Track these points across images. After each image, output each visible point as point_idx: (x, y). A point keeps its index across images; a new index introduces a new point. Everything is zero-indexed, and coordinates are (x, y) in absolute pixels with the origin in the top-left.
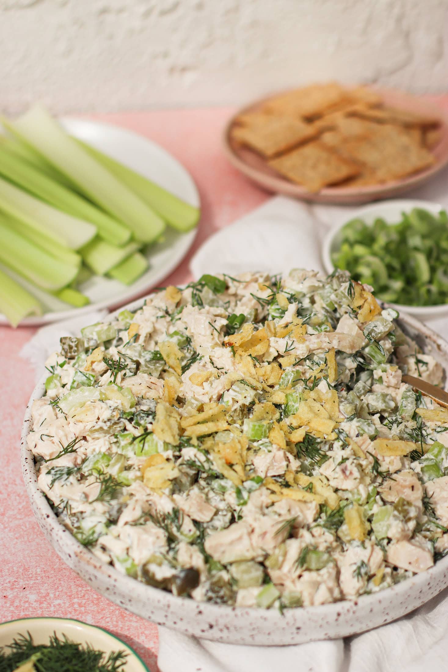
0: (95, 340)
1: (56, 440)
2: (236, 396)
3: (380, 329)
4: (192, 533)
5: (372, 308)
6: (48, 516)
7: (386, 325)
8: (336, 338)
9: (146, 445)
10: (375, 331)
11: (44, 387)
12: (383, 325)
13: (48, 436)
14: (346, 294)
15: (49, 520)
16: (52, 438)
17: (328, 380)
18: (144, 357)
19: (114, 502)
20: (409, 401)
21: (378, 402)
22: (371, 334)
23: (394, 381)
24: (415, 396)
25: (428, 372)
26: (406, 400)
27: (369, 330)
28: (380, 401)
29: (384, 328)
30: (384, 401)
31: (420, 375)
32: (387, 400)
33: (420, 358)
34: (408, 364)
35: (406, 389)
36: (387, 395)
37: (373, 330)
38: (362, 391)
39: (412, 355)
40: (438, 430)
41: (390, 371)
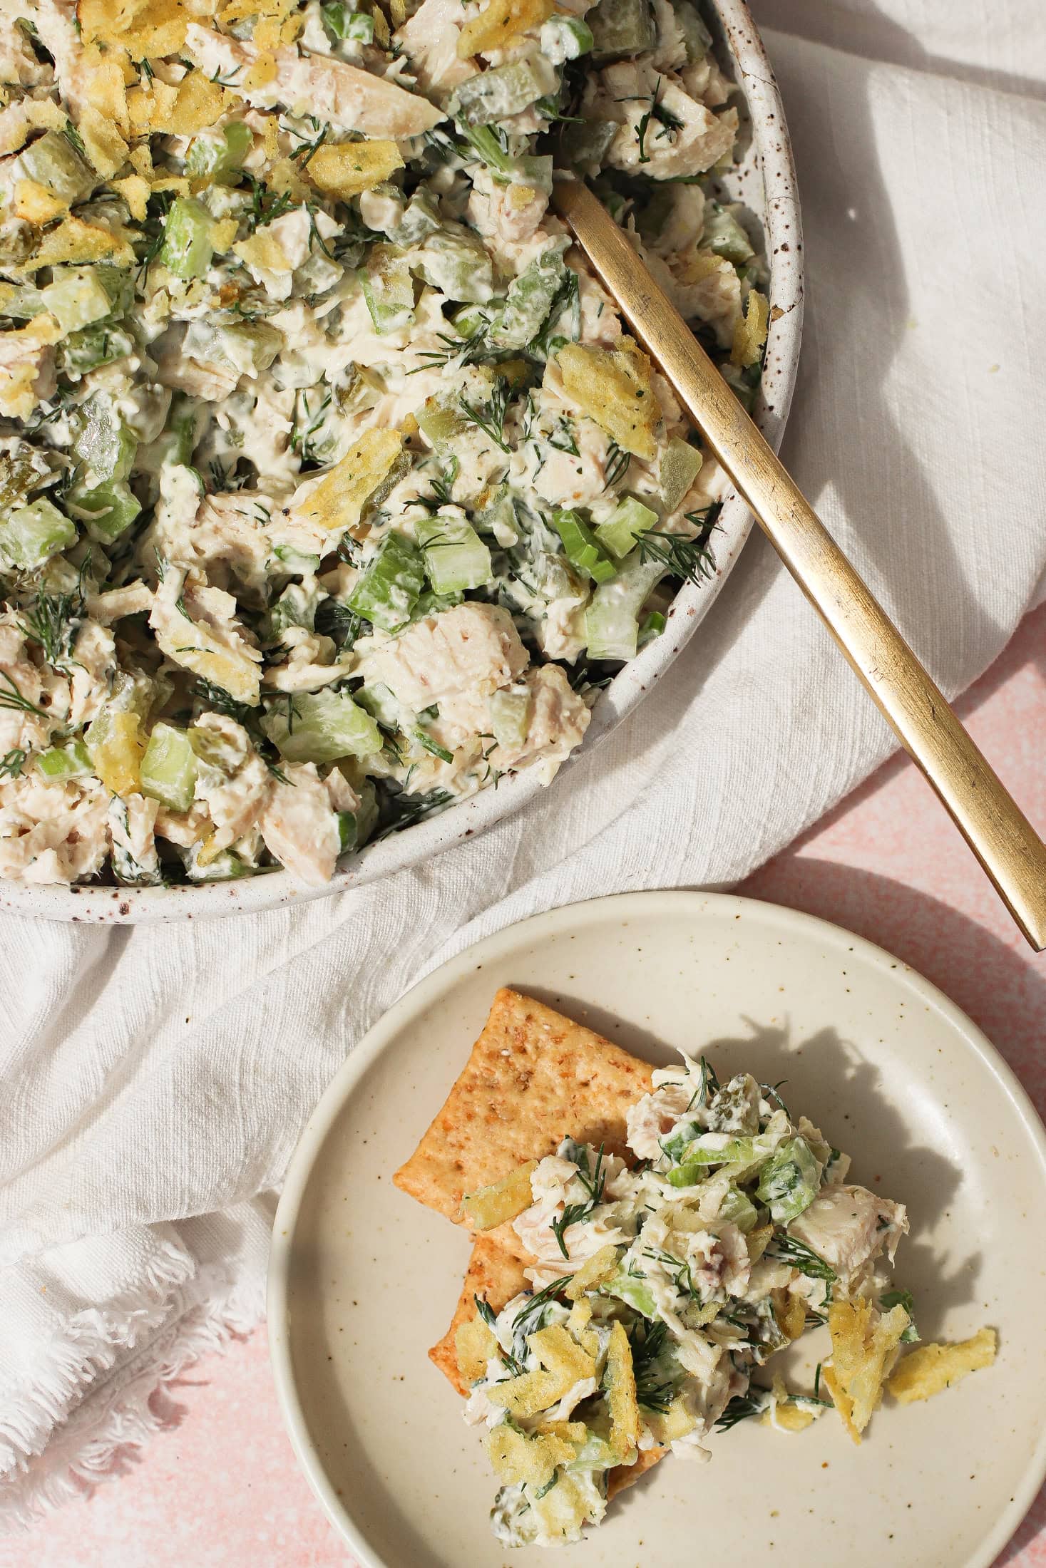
3: (498, 106)
5: (515, 11)
7: (523, 96)
8: (360, 98)
10: (482, 107)
12: (513, 93)
20: (528, 305)
21: (447, 277)
22: (468, 113)
23: (511, 231)
24: (557, 284)
25: (675, 152)
26: (521, 299)
27: (467, 100)
28: (452, 281)
29: (511, 104)
30: (464, 283)
31: (644, 160)
32: (472, 279)
33: (666, 103)
34: (623, 121)
35: (543, 257)
36: (477, 267)
37: (476, 102)
38: (417, 236)
39: (641, 99)
40: (559, 437)
41: (508, 205)
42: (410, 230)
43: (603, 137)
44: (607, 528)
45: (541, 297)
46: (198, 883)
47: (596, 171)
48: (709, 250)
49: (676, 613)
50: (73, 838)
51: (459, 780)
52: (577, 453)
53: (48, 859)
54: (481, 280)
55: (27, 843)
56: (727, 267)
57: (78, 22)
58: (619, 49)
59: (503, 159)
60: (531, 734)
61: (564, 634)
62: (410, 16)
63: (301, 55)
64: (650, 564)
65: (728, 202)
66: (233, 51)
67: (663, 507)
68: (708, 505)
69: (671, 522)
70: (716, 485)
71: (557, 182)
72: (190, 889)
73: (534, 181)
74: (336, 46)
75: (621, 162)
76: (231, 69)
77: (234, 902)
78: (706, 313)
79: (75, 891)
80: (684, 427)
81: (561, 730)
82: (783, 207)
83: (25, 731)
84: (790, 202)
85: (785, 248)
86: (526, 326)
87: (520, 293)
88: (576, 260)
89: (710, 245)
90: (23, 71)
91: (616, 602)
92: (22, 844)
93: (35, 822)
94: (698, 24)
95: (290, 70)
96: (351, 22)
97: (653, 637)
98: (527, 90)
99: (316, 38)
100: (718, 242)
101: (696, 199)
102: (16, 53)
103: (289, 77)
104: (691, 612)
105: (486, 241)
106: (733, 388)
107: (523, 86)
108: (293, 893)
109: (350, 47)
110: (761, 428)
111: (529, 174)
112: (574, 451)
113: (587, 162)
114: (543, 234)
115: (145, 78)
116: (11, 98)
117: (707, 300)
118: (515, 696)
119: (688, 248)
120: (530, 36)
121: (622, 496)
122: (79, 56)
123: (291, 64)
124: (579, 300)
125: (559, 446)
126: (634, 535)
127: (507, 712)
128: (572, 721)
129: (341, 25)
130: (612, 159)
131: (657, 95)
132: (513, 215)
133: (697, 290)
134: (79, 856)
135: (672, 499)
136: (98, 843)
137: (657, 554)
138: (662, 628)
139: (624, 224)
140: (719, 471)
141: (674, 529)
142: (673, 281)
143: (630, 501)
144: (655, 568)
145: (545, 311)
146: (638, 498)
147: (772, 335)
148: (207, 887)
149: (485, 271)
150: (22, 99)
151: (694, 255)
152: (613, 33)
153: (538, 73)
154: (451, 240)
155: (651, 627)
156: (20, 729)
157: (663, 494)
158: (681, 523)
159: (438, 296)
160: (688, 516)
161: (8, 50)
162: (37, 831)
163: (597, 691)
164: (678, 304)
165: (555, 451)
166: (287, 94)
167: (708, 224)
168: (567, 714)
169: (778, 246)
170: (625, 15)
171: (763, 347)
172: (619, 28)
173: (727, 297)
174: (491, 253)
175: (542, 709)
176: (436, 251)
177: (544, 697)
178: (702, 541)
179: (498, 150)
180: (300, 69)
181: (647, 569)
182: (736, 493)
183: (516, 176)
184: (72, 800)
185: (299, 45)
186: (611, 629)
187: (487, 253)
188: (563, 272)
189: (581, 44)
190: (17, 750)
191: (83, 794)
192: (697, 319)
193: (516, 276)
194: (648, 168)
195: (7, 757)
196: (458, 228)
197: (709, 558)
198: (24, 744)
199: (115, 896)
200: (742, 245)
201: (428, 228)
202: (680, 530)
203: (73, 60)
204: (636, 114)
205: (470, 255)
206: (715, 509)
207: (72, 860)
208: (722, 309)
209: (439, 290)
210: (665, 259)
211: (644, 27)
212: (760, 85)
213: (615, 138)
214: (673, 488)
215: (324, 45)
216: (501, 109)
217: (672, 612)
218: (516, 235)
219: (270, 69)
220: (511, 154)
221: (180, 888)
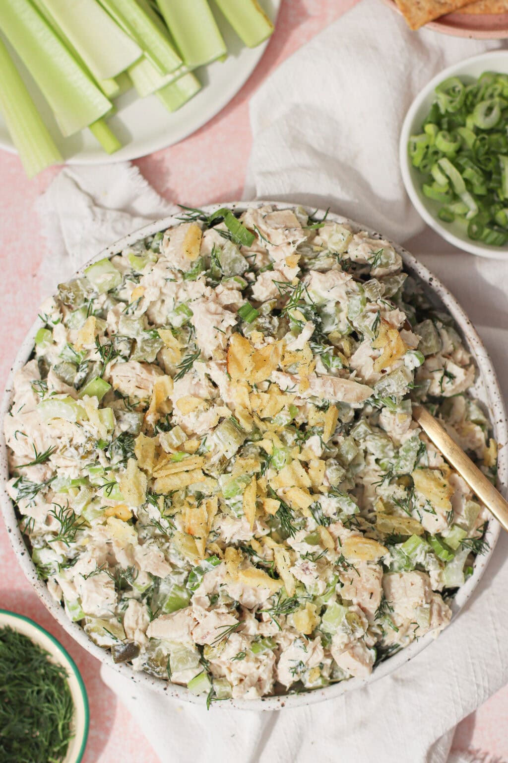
0: (96, 293)
1: (30, 441)
2: (219, 444)
3: (393, 389)
4: (145, 585)
5: (394, 352)
6: (10, 531)
7: (401, 385)
8: (343, 389)
9: (114, 490)
10: (387, 391)
11: (32, 342)
12: (398, 384)
13: (23, 434)
14: (370, 328)
15: (11, 535)
16: (26, 437)
17: (322, 437)
18: (142, 335)
19: (72, 545)
20: (408, 458)
21: (376, 451)
22: (381, 394)
23: (399, 431)
24: (418, 448)
25: (453, 387)
26: (406, 456)
27: (381, 389)
28: (378, 452)
29: (397, 389)
30: (383, 452)
31: (442, 391)
32: (386, 450)
33: (449, 369)
34: (433, 378)
35: (412, 438)
36: (387, 445)
37: (384, 389)
38: (363, 436)
39: (440, 370)
40: (427, 507)
41: (397, 421)
42: (361, 433)
43: (427, 386)
44: (449, 539)
45: (413, 454)
46: (309, 691)
47: (425, 399)
48: (470, 422)
49: (477, 567)
50: (259, 680)
51: (402, 639)
52: (435, 513)
53: (253, 690)
54: (389, 450)
55: (244, 686)
56: (478, 428)
57: (228, 373)
58: (430, 353)
59: (394, 406)
60: (432, 622)
61: (437, 582)
62: (352, 354)
63: (318, 376)
64: (466, 550)
65: (472, 399)
66: (291, 379)
67: (468, 527)
68: (483, 523)
69: (472, 533)
70: (485, 515)
71: (413, 407)
72: (306, 694)
73: (405, 411)
74: (328, 370)
75: (433, 393)
76: (292, 386)
77: (323, 697)
78: (472, 447)
79: (263, 700)
80: (471, 495)
81: (443, 620)
82: (498, 405)
83: (243, 644)
84: (501, 403)
85: (501, 421)
86: (409, 467)
87: (405, 454)
88: (423, 436)
89: (470, 419)
90: (211, 393)
91: (455, 566)
92: (243, 686)
93: (246, 677)
94: (456, 336)
95: (315, 383)
96: (333, 361)
97: (469, 577)
98: (403, 382)
99: (321, 369)
100: (473, 417)
101: (462, 400)
102: (207, 387)
103: (315, 385)
104: (483, 565)
105: (389, 434)
106: (487, 476)
107: (401, 381)
108: (346, 691)
109: (334, 370)
110: (500, 492)
111: (403, 408)
112: (434, 512)
113: (421, 395)
114: (411, 430)
115: (255, 390)
116: (210, 406)
117: (472, 442)
118: (425, 608)
119: (461, 421)
120: (400, 359)
121: (452, 526)
122: (229, 385)
123: (314, 380)
124: (427, 453)
125: (428, 511)
126: (459, 541)
127: (423, 615)
128: (446, 616)
129: (329, 362)
130: (430, 393)
131: (445, 366)
132: (400, 425)
133: (468, 438)
134: (263, 686)
135: (471, 524)
136: (269, 680)
137: (467, 546)
138: (472, 573)
139: (437, 416)
140: (486, 509)
141: (473, 535)
142: (458, 436)
143: (456, 528)
144: (467, 551)
145: (415, 459)
146: (457, 525)
147: (500, 456)
148: (313, 692)
149: (391, 446)
150: (214, 406)
151: (464, 425)
152: (427, 347)
153: (406, 375)
154: (376, 436)
155: (468, 573)
156: (241, 643)
157: (467, 523)
158: (475, 533)
159: (373, 456)
160: (477, 530)
161: (204, 386)
162: (247, 680)
163: (451, 599)
164: (460, 444)
165: (426, 513)
166: (315, 392)
167: (467, 409)
168: (444, 613)
169: (498, 420)
170: (430, 340)
171: (497, 459)
172: (429, 345)
173: (480, 440)
174: (391, 438)
175: (435, 613)
176: (371, 441)
177: (435, 607)
178: (483, 538)
179: (392, 403)
180: (318, 382)
181: (465, 552)
182: (493, 517)
183: (399, 410)
184: (257, 666)
185: (316, 372)
186: (455, 577)
187: (390, 439)
188: (420, 443)
189: (420, 361)
190: (241, 651)
191: (261, 662)
192: (469, 449)
193: (401, 445)
194: (444, 394)
195: (237, 655)
196: (377, 430)
197: (487, 544)
198: (243, 649)
199: (279, 700)
200: (482, 418)
201: (367, 433)
202: (475, 535)
203: (228, 387)
204: (438, 376)
205: (384, 441)
206: (486, 524)
207: (261, 688)
208: (478, 444)
209: (373, 454)
210: (453, 426)
211: (438, 342)
212: (484, 359)
213: (431, 385)
214: (471, 520)
215: (324, 371)
216: (394, 391)
217: (475, 566)
218: (401, 433)
219: (307, 383)
220: (397, 404)
221: (302, 694)
